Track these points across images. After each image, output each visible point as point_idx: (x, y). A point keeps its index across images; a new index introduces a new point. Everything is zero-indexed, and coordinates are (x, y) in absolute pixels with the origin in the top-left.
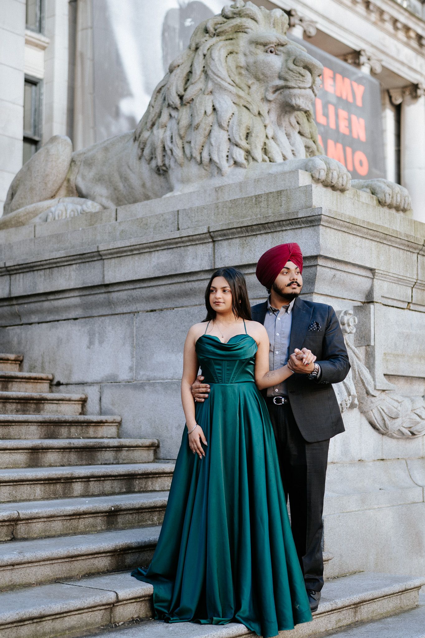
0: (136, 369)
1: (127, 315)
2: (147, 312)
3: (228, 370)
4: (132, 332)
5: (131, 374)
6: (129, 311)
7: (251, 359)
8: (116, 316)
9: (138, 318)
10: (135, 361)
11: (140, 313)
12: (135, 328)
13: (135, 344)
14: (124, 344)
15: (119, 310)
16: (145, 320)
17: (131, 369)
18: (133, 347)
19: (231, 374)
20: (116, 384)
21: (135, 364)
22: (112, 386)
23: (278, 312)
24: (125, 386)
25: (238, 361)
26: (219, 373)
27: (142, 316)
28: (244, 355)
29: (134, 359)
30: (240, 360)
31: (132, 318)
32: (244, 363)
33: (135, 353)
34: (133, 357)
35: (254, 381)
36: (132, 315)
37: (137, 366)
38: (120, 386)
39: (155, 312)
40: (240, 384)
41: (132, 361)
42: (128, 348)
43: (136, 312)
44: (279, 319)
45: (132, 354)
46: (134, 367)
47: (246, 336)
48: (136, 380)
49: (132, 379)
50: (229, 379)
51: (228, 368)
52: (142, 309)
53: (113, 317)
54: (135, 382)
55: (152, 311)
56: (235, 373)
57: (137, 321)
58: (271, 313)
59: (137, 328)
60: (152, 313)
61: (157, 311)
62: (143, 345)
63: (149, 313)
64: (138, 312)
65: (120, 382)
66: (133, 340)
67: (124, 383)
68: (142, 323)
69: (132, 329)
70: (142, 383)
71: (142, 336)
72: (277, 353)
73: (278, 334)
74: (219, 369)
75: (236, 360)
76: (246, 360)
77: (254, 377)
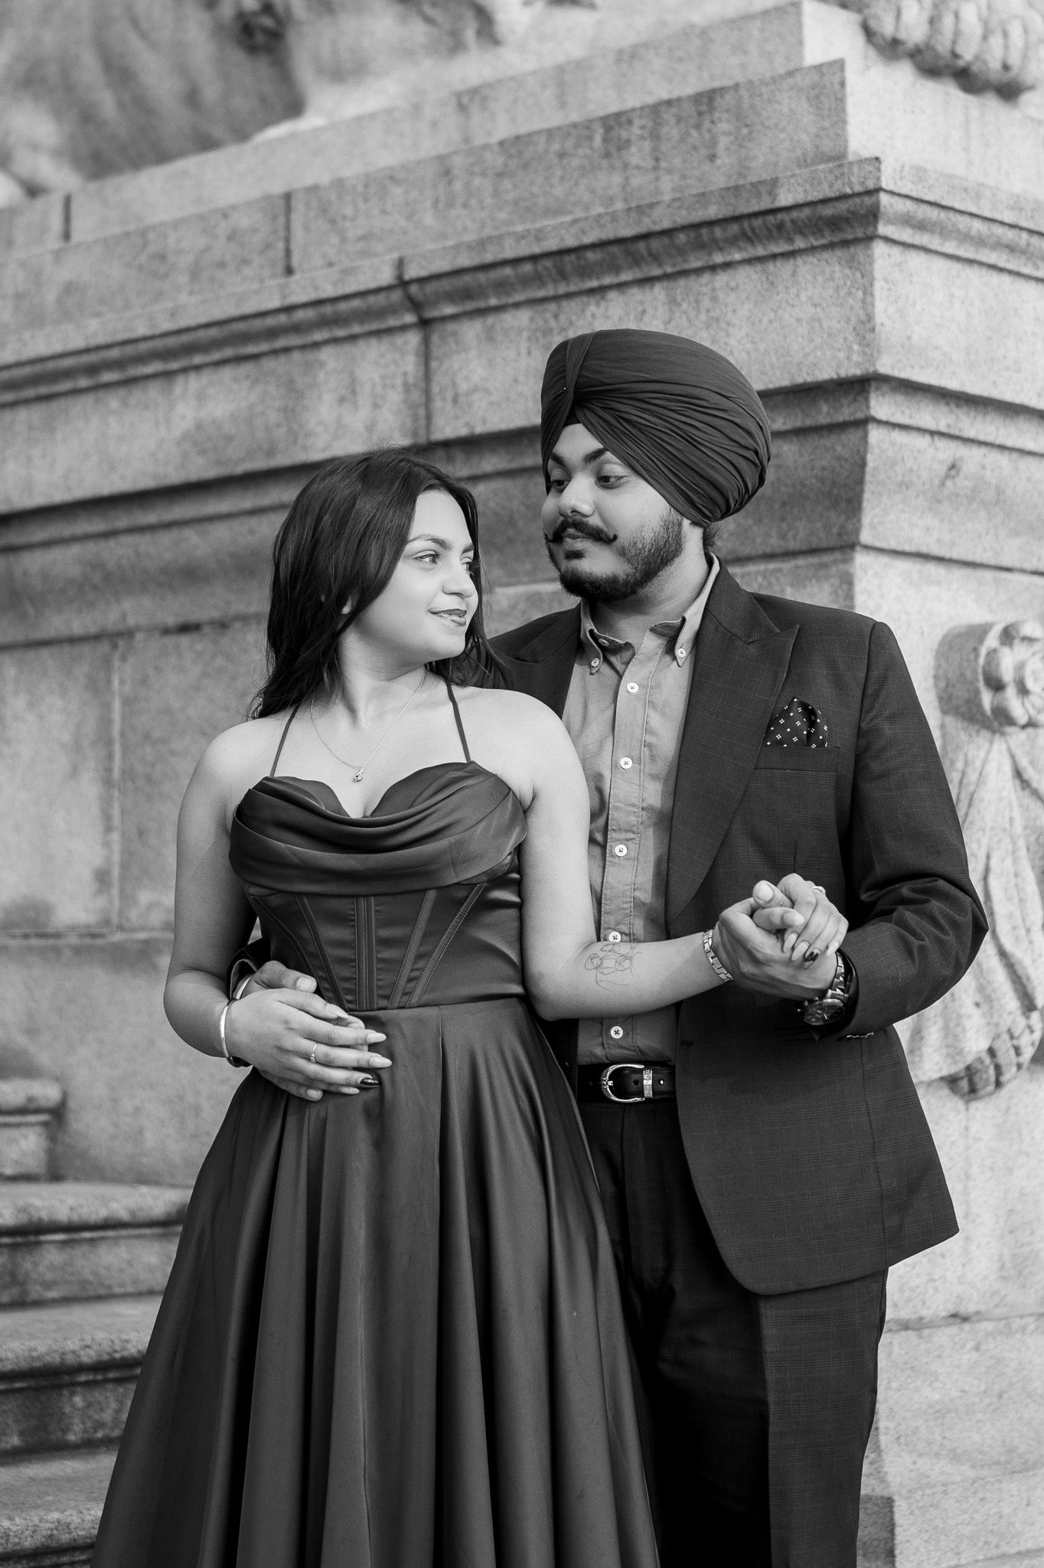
0: (123, 878)
1: (86, 649)
2: (166, 631)
3: (387, 943)
4: (105, 722)
5: (101, 902)
6: (93, 630)
7: (498, 880)
8: (45, 653)
9: (132, 660)
10: (117, 848)
11: (139, 636)
12: (117, 705)
13: (116, 773)
14: (74, 772)
15: (56, 624)
16: (158, 669)
17: (102, 878)
18: (108, 782)
19: (400, 962)
20: (43, 942)
21: (116, 857)
22: (30, 950)
23: (626, 655)
24: (78, 951)
25: (431, 895)
26: (344, 961)
27: (148, 647)
28: (454, 864)
29: (115, 836)
30: (439, 888)
31: (107, 662)
32: (460, 903)
33: (116, 811)
34: (108, 829)
35: (517, 989)
36: (104, 647)
37: (125, 866)
38: (57, 951)
39: (195, 636)
40: (446, 1011)
41: (107, 844)
42: (89, 787)
43: (119, 634)
44: (631, 686)
45: (107, 816)
46: (116, 872)
47: (469, 770)
48: (121, 928)
49: (107, 922)
50: (393, 985)
51: (385, 933)
52: (143, 621)
53: (31, 654)
54: (118, 937)
55: (185, 628)
56: (420, 956)
57: (122, 677)
58: (596, 662)
59: (127, 702)
60: (184, 640)
61: (207, 630)
62: (149, 779)
63: (170, 641)
64: (128, 634)
65: (58, 935)
66: (110, 757)
67: (74, 940)
68: (144, 681)
69: (107, 707)
70: (146, 942)
71: (147, 737)
72: (620, 850)
73: (626, 763)
74: (341, 944)
75: (425, 890)
76: (469, 885)
77: (522, 971)
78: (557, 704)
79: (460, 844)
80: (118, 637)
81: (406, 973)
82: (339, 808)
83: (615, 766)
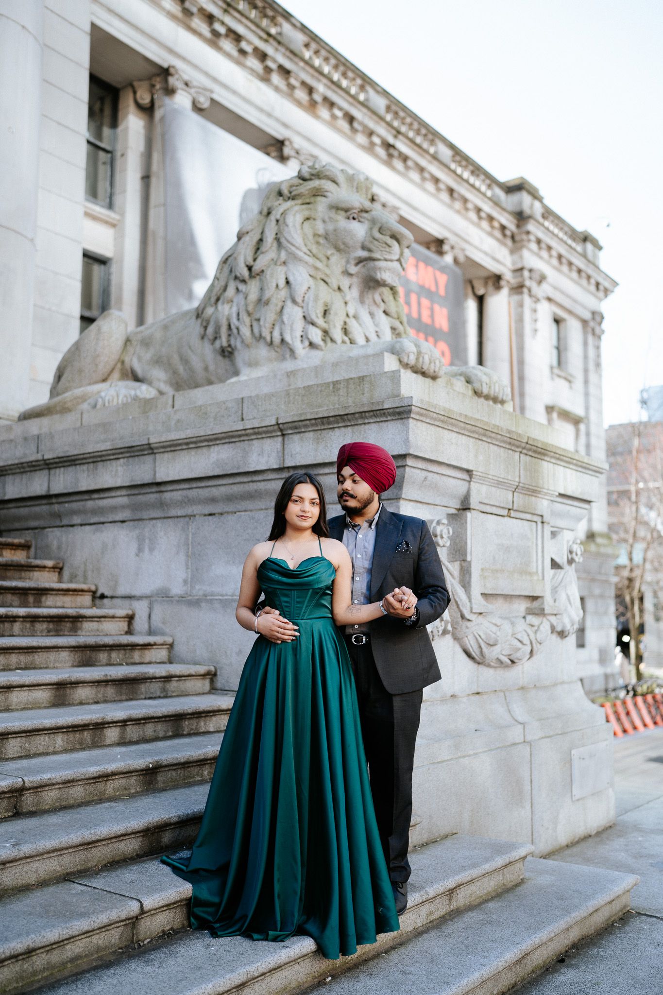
0: (191, 582)
1: (182, 519)
2: (205, 515)
3: (298, 602)
4: (187, 539)
5: (185, 588)
6: (184, 514)
7: (328, 588)
8: (169, 520)
9: (195, 523)
10: (190, 573)
11: (197, 516)
12: (190, 535)
13: (190, 553)
14: (178, 553)
15: (173, 512)
16: (203, 525)
17: (185, 582)
18: (187, 556)
19: (302, 608)
20: (168, 599)
21: (190, 576)
22: (164, 601)
23: (359, 527)
24: (178, 601)
25: (311, 591)
26: (286, 607)
27: (199, 520)
28: (317, 583)
29: (189, 570)
30: (313, 589)
31: (188, 523)
32: (318, 593)
33: (190, 564)
34: (187, 568)
35: (330, 616)
36: (187, 519)
37: (192, 579)
38: (172, 602)
39: (214, 517)
40: (313, 621)
41: (187, 572)
42: (182, 557)
43: (192, 516)
44: (360, 536)
45: (187, 565)
46: (189, 580)
47: (321, 559)
48: (190, 595)
49: (187, 594)
50: (300, 614)
51: (298, 600)
52: (198, 512)
53: (165, 520)
54: (190, 598)
55: (210, 515)
56: (307, 606)
57: (192, 527)
58: (350, 529)
59: (193, 534)
60: (210, 518)
61: (217, 515)
62: (199, 555)
63: (207, 517)
64: (195, 516)
65: (172, 597)
66: (188, 549)
67: (177, 598)
68: (198, 529)
69: (188, 535)
70: (198, 599)
71: (199, 544)
72: (357, 579)
73: (359, 556)
74: (286, 602)
75: (309, 589)
76: (320, 588)
77: (332, 611)
78: (341, 540)
79: (319, 578)
80: (191, 516)
81: (303, 611)
82: (288, 567)
83: (356, 557)
